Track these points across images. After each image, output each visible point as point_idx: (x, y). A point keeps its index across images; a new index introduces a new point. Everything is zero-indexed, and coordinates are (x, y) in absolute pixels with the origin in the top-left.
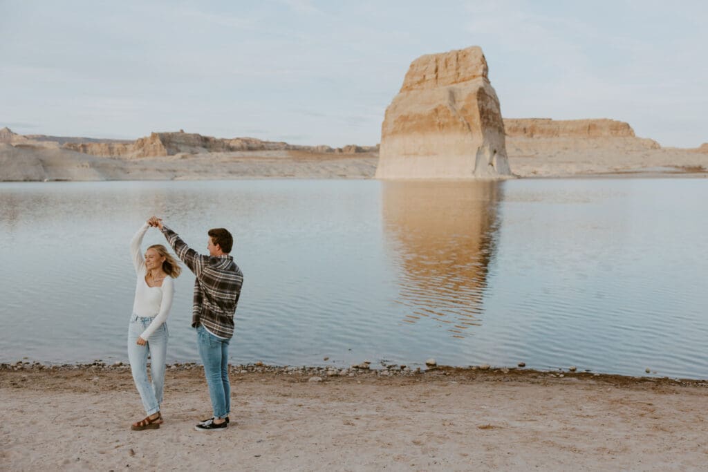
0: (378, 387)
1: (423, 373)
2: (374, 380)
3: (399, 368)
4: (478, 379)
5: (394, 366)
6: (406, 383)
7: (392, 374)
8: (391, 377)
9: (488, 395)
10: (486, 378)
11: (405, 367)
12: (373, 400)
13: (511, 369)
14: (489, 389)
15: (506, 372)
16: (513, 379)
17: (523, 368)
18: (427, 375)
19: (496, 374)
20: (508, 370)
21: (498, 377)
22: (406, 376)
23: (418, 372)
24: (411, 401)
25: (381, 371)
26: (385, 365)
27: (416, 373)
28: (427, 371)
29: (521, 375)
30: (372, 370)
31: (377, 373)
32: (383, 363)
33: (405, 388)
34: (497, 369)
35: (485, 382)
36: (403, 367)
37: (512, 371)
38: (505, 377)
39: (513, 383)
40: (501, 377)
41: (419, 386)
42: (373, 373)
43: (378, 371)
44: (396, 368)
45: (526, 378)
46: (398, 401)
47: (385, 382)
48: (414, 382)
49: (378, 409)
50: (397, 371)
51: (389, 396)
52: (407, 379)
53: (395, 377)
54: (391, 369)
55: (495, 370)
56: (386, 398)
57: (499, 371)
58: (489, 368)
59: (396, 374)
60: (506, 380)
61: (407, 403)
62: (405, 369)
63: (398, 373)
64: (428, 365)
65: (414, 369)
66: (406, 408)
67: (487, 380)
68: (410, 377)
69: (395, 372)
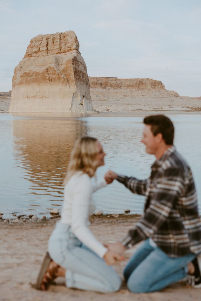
0: (9, 230)
1: (48, 220)
2: (6, 226)
3: (28, 218)
4: (95, 222)
5: (23, 216)
6: (35, 227)
7: (22, 221)
8: (21, 224)
9: (110, 232)
10: (102, 221)
11: (33, 216)
12: (5, 241)
13: (120, 215)
14: (109, 228)
15: (116, 217)
16: (124, 221)
17: (129, 214)
18: (52, 221)
19: (109, 218)
20: (118, 215)
21: (111, 220)
22: (34, 222)
23: (45, 219)
24: (41, 240)
25: (12, 220)
26: (15, 216)
27: (42, 220)
28: (51, 218)
29: (130, 218)
30: (4, 220)
31: (8, 221)
32: (14, 214)
33: (35, 231)
34: (109, 215)
35: (102, 224)
36: (31, 217)
37: (121, 216)
38: (117, 220)
39: (126, 224)
40: (115, 220)
41: (47, 228)
42: (5, 221)
43: (9, 220)
44: (25, 217)
45: (135, 220)
46: (28, 241)
47: (16, 227)
48: (42, 226)
49: (8, 248)
50: (26, 219)
51: (19, 237)
52: (35, 225)
53: (24, 223)
54: (21, 218)
55: (107, 215)
56: (18, 239)
57: (111, 216)
58: (102, 215)
59: (25, 221)
60: (119, 222)
61: (37, 242)
62: (33, 217)
63: (27, 220)
64: (52, 214)
65: (41, 217)
66: (36, 246)
67: (104, 222)
68: (38, 223)
69: (24, 220)
